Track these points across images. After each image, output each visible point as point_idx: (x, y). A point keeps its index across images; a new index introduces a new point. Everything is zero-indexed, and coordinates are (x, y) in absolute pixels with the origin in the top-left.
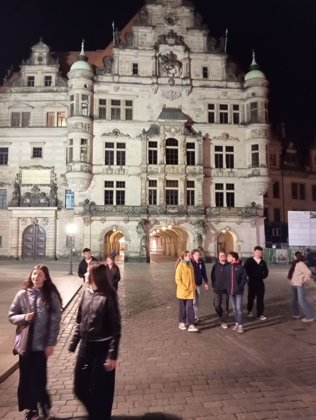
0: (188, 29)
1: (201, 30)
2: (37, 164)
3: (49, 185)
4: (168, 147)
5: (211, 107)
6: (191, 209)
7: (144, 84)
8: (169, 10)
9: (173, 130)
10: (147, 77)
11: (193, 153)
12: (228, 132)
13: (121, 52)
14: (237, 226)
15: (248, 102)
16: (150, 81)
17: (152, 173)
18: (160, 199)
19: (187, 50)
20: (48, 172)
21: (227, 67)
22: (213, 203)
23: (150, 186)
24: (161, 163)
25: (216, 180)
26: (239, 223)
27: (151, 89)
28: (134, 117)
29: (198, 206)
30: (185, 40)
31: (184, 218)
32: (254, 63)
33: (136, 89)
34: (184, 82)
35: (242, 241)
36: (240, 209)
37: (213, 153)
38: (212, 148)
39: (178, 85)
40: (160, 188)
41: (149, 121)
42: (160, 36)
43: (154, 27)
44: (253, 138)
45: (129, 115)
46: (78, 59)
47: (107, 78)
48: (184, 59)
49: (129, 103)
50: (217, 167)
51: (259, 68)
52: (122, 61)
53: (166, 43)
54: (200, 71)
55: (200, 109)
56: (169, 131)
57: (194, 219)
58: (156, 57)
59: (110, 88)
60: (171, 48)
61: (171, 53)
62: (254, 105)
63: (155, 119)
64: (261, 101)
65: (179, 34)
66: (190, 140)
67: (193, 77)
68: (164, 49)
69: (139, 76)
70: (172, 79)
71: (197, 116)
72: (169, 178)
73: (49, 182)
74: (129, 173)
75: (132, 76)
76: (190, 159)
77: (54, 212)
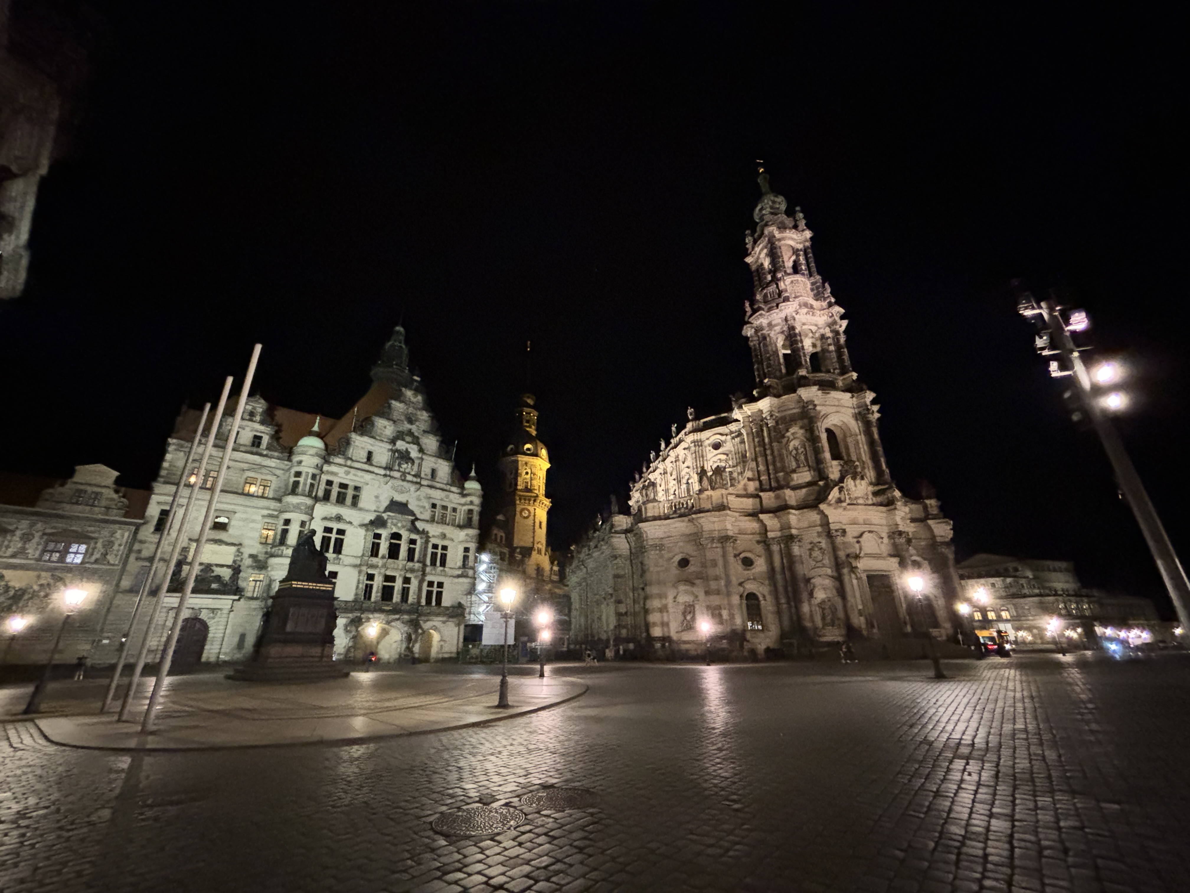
0: (424, 431)
1: (436, 435)
2: (217, 538)
3: (228, 567)
4: (392, 541)
5: (434, 506)
6: (405, 607)
7: (377, 474)
8: (411, 410)
9: (399, 525)
10: (380, 467)
11: (414, 549)
12: (446, 531)
13: (358, 438)
14: (442, 625)
15: (466, 508)
16: (382, 472)
17: (372, 566)
18: (376, 595)
19: (421, 450)
20: (233, 549)
21: (452, 473)
22: (423, 602)
23: (367, 580)
24: (383, 557)
25: (429, 578)
26: (444, 622)
27: (383, 479)
28: (361, 504)
29: (412, 604)
30: (420, 440)
31: (397, 616)
32: (473, 474)
33: (368, 477)
34: (415, 480)
35: (444, 641)
36: (447, 608)
37: (430, 550)
38: (430, 545)
39: (408, 481)
40: (378, 583)
41: (375, 511)
42: (398, 432)
43: (394, 422)
44: (467, 542)
45: (355, 502)
46: (311, 434)
47: (339, 460)
48: (418, 458)
49: (357, 488)
50: (431, 565)
51: (479, 479)
52: (357, 446)
53: (403, 440)
54: (429, 471)
55: (424, 507)
56: (395, 525)
57: (406, 617)
58: (391, 450)
59: (341, 471)
60: (408, 445)
61: (407, 449)
62: (470, 511)
63: (382, 509)
64: (476, 509)
65: (416, 434)
66: (414, 536)
67: (423, 475)
68: (401, 445)
69: (371, 465)
70: (404, 474)
71: (421, 513)
72: (389, 573)
73: (230, 563)
74: (345, 563)
75: (366, 463)
76: (411, 556)
77: (231, 602)
